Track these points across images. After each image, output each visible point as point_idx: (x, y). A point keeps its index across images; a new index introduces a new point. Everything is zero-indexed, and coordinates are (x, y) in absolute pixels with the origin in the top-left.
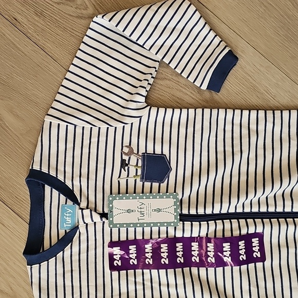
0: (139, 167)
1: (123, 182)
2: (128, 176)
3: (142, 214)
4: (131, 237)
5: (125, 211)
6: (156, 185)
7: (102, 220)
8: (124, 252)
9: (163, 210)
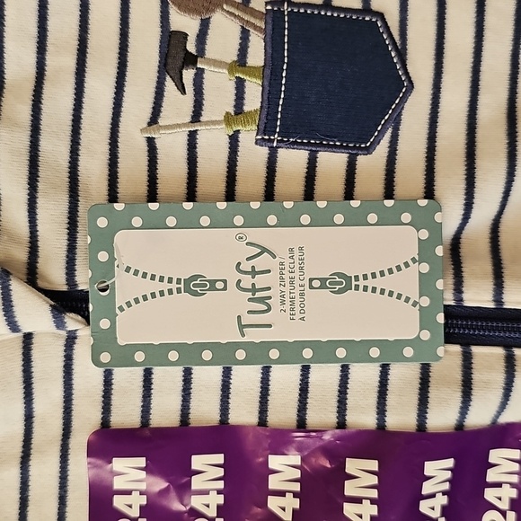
0: (252, 71)
1: (172, 148)
2: (196, 116)
3: (262, 300)
4: (205, 411)
5: (174, 286)
6: (332, 163)
7: (60, 324)
8: (166, 485)
9: (362, 283)
